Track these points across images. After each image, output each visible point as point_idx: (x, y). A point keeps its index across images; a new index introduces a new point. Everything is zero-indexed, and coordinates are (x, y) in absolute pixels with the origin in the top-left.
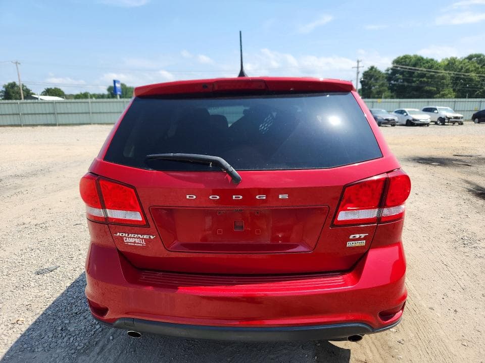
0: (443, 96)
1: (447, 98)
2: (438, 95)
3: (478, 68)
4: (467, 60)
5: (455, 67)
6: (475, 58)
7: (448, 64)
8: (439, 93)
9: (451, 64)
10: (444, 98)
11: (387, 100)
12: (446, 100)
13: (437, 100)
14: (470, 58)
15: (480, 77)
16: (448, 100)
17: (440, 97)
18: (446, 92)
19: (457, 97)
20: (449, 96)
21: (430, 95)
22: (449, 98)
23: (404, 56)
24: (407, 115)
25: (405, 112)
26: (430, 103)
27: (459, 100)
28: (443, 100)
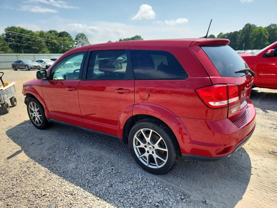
0: (44, 52)
1: (46, 53)
2: (41, 52)
3: (56, 38)
4: (49, 33)
5: (45, 36)
6: (53, 32)
7: (40, 34)
8: (41, 51)
9: (42, 34)
10: (44, 53)
11: (10, 54)
12: (45, 54)
13: (41, 54)
14: (51, 32)
15: (59, 42)
16: (47, 54)
17: (42, 53)
18: (45, 50)
19: (51, 53)
20: (47, 52)
21: (36, 52)
22: (47, 53)
23: (12, 27)
24: (45, 63)
25: (43, 61)
26: (51, 56)
27: (52, 54)
28: (44, 54)
